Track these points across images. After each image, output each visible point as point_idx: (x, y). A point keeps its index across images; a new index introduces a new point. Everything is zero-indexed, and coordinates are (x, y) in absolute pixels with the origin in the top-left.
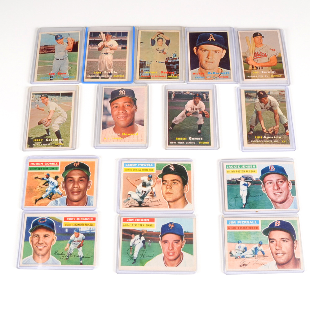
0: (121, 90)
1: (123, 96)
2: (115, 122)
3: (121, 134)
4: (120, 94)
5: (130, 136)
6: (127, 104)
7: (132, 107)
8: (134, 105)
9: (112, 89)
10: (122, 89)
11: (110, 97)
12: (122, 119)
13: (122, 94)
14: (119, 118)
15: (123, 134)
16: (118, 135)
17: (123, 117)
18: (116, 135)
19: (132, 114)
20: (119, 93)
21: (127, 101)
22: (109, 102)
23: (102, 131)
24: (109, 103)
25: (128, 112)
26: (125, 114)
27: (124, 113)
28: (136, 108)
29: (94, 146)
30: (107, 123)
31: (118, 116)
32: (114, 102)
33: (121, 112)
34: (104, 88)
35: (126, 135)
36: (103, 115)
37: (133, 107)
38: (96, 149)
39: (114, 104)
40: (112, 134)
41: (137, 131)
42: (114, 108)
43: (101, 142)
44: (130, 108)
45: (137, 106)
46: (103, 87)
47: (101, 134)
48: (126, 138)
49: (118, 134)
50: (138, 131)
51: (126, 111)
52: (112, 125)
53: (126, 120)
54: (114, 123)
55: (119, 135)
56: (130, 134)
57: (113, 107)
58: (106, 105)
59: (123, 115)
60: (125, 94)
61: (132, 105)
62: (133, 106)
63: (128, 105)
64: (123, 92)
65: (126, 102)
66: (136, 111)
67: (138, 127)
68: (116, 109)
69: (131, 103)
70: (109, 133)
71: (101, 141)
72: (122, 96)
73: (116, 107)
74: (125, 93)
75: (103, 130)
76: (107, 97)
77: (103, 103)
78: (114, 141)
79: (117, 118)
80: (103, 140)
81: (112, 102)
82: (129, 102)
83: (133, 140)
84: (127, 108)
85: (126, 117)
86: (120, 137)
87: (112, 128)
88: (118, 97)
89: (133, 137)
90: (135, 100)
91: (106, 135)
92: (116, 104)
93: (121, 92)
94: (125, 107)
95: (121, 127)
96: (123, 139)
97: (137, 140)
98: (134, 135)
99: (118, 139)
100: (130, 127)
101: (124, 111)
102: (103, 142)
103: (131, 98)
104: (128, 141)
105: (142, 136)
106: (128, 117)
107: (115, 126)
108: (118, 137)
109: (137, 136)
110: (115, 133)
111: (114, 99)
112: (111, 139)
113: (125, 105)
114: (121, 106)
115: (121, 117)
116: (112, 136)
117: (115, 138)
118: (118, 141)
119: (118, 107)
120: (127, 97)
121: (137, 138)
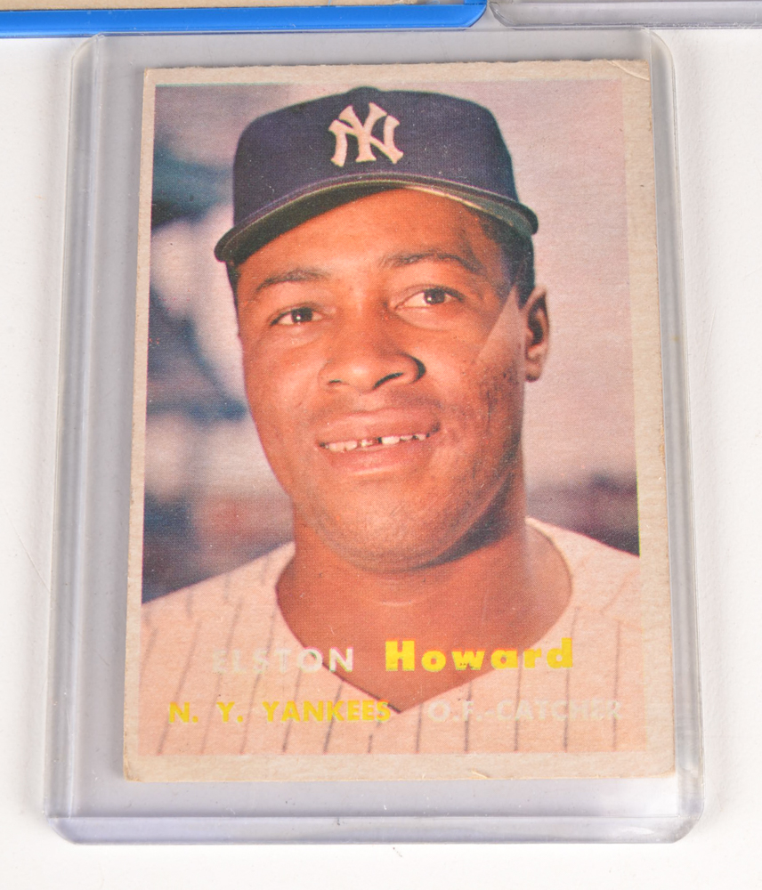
0: (348, 113)
1: (381, 175)
2: (294, 507)
3: (371, 651)
4: (340, 158)
5: (481, 684)
6: (428, 273)
7: (488, 320)
8: (513, 296)
9: (240, 95)
10: (360, 99)
11: (227, 189)
12: (373, 467)
13: (365, 155)
14: (334, 447)
15: (399, 655)
16: (340, 673)
17: (387, 441)
18: (307, 661)
19: (489, 400)
20: (333, 138)
21: (425, 240)
22: (221, 252)
23: (147, 621)
24: (221, 268)
25: (444, 373)
26: (405, 399)
27: (394, 394)
28: (538, 332)
29: (57, 813)
30: (205, 517)
31: (329, 430)
32: (276, 255)
33: (359, 371)
34: (151, 80)
35: (434, 661)
36: (154, 410)
37: (504, 317)
38: (78, 840)
39: (271, 282)
40: (258, 656)
41: (559, 610)
42: (275, 322)
43: (132, 758)
44: (460, 326)
45: (541, 303)
46: (138, 74)
47: (133, 652)
48: (431, 706)
49: (334, 653)
50: (568, 615)
51: (420, 370)
52: (256, 546)
53: (417, 473)
54: (284, 519)
55: (348, 665)
56: (473, 659)
57: (263, 313)
58: (178, 287)
59: (390, 418)
60: (395, 155)
61: (488, 297)
62: (502, 297)
63: (435, 295)
64: (378, 132)
65: (419, 258)
66: (537, 360)
67: (572, 562)
68: (294, 335)
69: (465, 260)
70: (229, 645)
71: (131, 738)
72: (361, 180)
73: (304, 313)
74: (399, 141)
75: (162, 605)
76: (192, 198)
77: (152, 272)
78: (284, 748)
79: (316, 449)
80: (164, 736)
81: (252, 259)
82: (450, 257)
83: (517, 729)
84: (432, 331)
85: (421, 437)
86: (358, 693)
87: (263, 582)
88: (313, 189)
89: (518, 698)
90: (514, 231)
91: (188, 666)
92: (299, 280)
93: (351, 131)
94: (400, 313)
95: (364, 569)
96: (393, 714)
97: (566, 729)
98: (520, 670)
99: (333, 719)
100: (483, 558)
101: (394, 369)
102: (160, 752)
103: (470, 204)
104: (462, 745)
105: (617, 678)
106: (442, 444)
107: (298, 549)
108: (337, 698)
109: (568, 680)
110: (295, 643)
111: (271, 216)
112: (249, 716)
113: (398, 294)
114: (360, 307)
115: (365, 434)
116: (258, 678)
117: (295, 699)
118: (334, 741)
119: (326, 318)
120: (426, 194)
121: (563, 703)
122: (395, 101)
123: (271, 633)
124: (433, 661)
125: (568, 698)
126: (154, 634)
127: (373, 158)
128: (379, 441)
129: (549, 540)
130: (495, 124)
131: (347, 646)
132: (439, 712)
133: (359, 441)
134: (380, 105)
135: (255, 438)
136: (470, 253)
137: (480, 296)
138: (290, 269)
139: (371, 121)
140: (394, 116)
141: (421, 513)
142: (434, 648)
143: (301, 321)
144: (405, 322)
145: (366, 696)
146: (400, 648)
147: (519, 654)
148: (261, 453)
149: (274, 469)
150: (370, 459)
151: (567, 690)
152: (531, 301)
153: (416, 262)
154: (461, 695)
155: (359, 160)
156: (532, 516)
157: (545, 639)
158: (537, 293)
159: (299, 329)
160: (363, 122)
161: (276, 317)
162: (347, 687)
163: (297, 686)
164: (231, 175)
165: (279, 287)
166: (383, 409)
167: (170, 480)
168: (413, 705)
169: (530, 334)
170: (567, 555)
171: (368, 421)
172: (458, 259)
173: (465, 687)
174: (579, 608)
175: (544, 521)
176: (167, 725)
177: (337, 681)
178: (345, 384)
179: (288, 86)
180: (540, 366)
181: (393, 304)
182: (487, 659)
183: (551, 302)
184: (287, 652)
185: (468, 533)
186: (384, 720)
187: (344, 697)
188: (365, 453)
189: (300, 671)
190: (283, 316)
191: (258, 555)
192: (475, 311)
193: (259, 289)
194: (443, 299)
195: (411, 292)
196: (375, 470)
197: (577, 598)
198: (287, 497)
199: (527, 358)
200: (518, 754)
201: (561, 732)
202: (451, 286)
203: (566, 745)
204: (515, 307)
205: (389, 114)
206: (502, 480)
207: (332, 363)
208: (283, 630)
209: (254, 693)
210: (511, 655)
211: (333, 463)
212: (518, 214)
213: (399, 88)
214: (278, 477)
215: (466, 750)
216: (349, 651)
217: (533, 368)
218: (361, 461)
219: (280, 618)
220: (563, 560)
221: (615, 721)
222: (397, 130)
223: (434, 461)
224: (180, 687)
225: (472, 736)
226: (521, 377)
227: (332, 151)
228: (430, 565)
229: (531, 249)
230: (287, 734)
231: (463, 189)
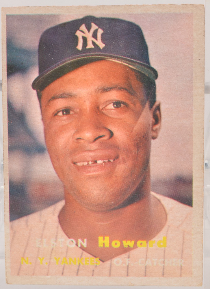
0: (83, 27)
1: (94, 55)
2: (65, 187)
3: (93, 240)
4: (80, 47)
5: (133, 253)
6: (114, 95)
7: (138, 115)
8: (147, 105)
10: (88, 21)
11: (36, 60)
12: (93, 172)
13: (90, 46)
14: (79, 164)
15: (103, 242)
16: (82, 248)
17: (99, 162)
18: (70, 243)
19: (137, 146)
23: (12, 228)
24: (34, 92)
25: (120, 136)
27: (101, 144)
28: (157, 120)
30: (32, 190)
31: (77, 157)
32: (56, 87)
33: (88, 135)
34: (4, 12)
37: (144, 114)
39: (54, 98)
40: (52, 241)
41: (162, 226)
42: (56, 114)
43: (9, 276)
44: (127, 117)
45: (158, 108)
47: (8, 239)
48: (115, 260)
49: (80, 241)
50: (166, 227)
51: (111, 134)
52: (51, 201)
53: (110, 175)
54: (60, 191)
55: (85, 245)
56: (131, 244)
57: (51, 111)
58: (18, 100)
59: (100, 153)
60: (102, 46)
61: (138, 105)
62: (143, 105)
63: (117, 104)
64: (95, 36)
65: (111, 89)
66: (156, 131)
68: (63, 120)
71: (8, 270)
72: (88, 56)
73: (67, 111)
74: (103, 40)
76: (22, 64)
77: (8, 94)
78: (62, 274)
79: (72, 165)
80: (20, 269)
81: (46, 89)
82: (123, 89)
83: (146, 269)
84: (116, 119)
85: (112, 161)
86: (89, 255)
87: (54, 215)
88: (70, 60)
89: (146, 258)
90: (148, 78)
91: (27, 244)
92: (65, 98)
93: (84, 35)
94: (104, 111)
95: (90, 210)
96: (101, 263)
97: (164, 269)
98: (147, 248)
99: (80, 264)
100: (134, 207)
101: (101, 134)
102: (18, 274)
103: (131, 67)
104: (126, 274)
105: (182, 251)
106: (119, 163)
107: (66, 202)
108: (81, 257)
109: (164, 252)
110: (65, 237)
111: (54, 71)
112: (50, 262)
113: (103, 104)
114: (88, 109)
115: (90, 159)
116: (53, 249)
117: (66, 257)
118: (80, 272)
119: (75, 113)
120: (114, 62)
121: (163, 260)
122: (102, 22)
123: (57, 233)
124: (116, 244)
125: (164, 258)
126: (15, 233)
127: (93, 47)
128: (96, 162)
129: (159, 200)
130: (141, 32)
131: (85, 238)
132: (118, 262)
133: (88, 162)
134: (95, 24)
135: (49, 160)
136: (131, 87)
137: (135, 105)
138: (61, 93)
139: (92, 31)
140: (101, 28)
141: (111, 190)
142: (116, 240)
143: (66, 114)
144: (105, 115)
145: (91, 256)
146: (104, 239)
147: (147, 242)
148: (52, 166)
149: (57, 173)
150: (92, 169)
151: (164, 255)
152: (154, 107)
153: (110, 90)
154: (126, 256)
155: (87, 47)
156: (153, 191)
157: (157, 237)
158: (157, 104)
159: (65, 118)
160: (89, 31)
161: (56, 112)
162: (85, 253)
163: (67, 252)
164: (37, 54)
165: (57, 100)
166: (97, 149)
167: (18, 176)
168: (109, 260)
169: (154, 120)
170: (166, 206)
171: (92, 154)
172: (126, 90)
173: (127, 253)
174: (169, 226)
175: (158, 193)
176: (21, 265)
177: (81, 251)
178: (83, 139)
179: (59, 15)
180: (157, 133)
181: (101, 108)
182: (135, 244)
183: (162, 108)
184: (63, 240)
185: (129, 197)
186: (98, 265)
187: (83, 257)
188: (90, 167)
189: (68, 247)
190: (58, 112)
191: (51, 204)
192: (133, 111)
193: (49, 101)
194: (120, 106)
195: (108, 103)
196: (95, 173)
197: (169, 222)
198: (62, 183)
199: (152, 130)
200: (146, 278)
201: (162, 270)
202: (123, 100)
203: (163, 275)
204: (148, 109)
205: (99, 27)
206: (142, 177)
207: (78, 131)
208: (61, 232)
209: (51, 254)
210: (144, 242)
211: (79, 170)
212: (150, 71)
213: (104, 16)
214: (59, 176)
215: (127, 275)
216: (85, 240)
217: (154, 134)
218: (89, 169)
219: (60, 227)
220: (164, 208)
221: (181, 266)
222: (102, 35)
223: (116, 170)
224: (25, 252)
225: (130, 271)
226: (150, 137)
227: (77, 44)
228: (115, 209)
229: (155, 85)
230: (63, 269)
231: (129, 60)
